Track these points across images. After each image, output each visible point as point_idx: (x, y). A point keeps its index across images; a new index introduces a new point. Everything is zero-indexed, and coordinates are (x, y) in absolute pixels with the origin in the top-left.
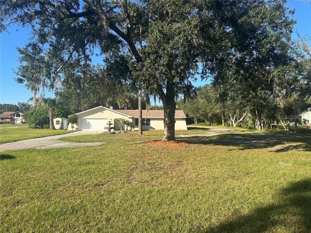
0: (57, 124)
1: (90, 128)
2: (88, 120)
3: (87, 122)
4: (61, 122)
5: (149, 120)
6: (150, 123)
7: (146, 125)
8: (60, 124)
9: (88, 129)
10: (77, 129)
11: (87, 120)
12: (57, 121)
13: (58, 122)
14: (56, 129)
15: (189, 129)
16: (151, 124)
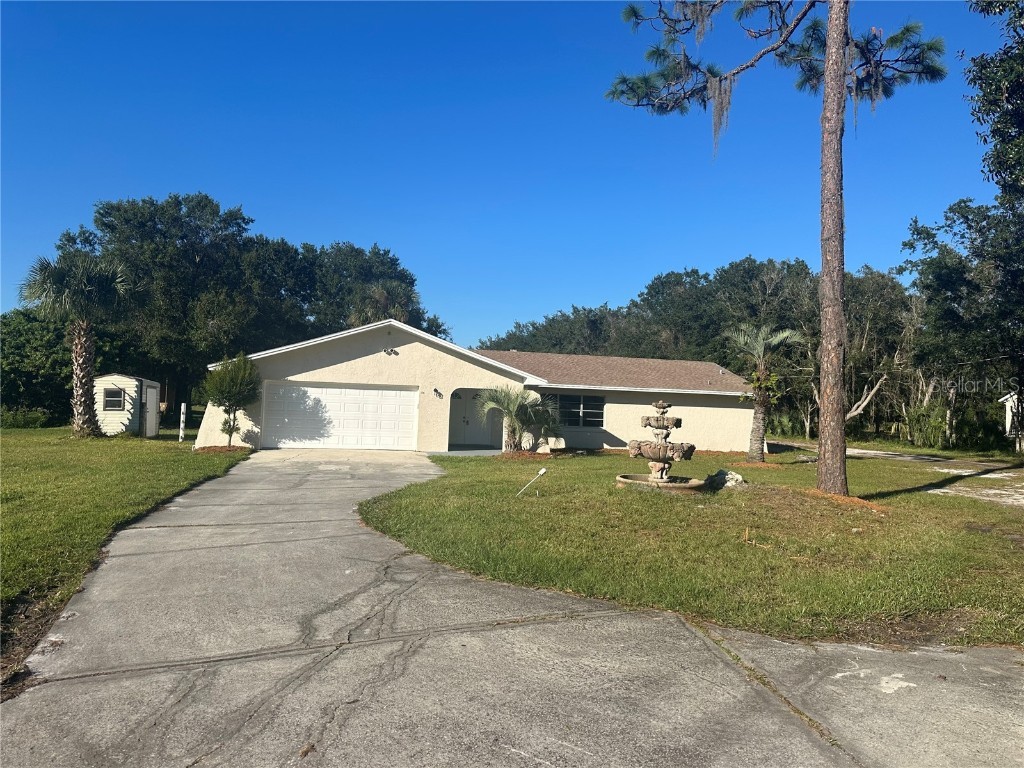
0: (108, 405)
1: (322, 436)
2: (313, 393)
3: (310, 402)
4: (134, 395)
5: (597, 401)
6: (601, 415)
7: (587, 424)
8: (128, 406)
9: (312, 438)
10: (249, 437)
11: (305, 393)
12: (109, 393)
13: (114, 399)
14: (104, 435)
15: (773, 448)
16: (605, 419)
